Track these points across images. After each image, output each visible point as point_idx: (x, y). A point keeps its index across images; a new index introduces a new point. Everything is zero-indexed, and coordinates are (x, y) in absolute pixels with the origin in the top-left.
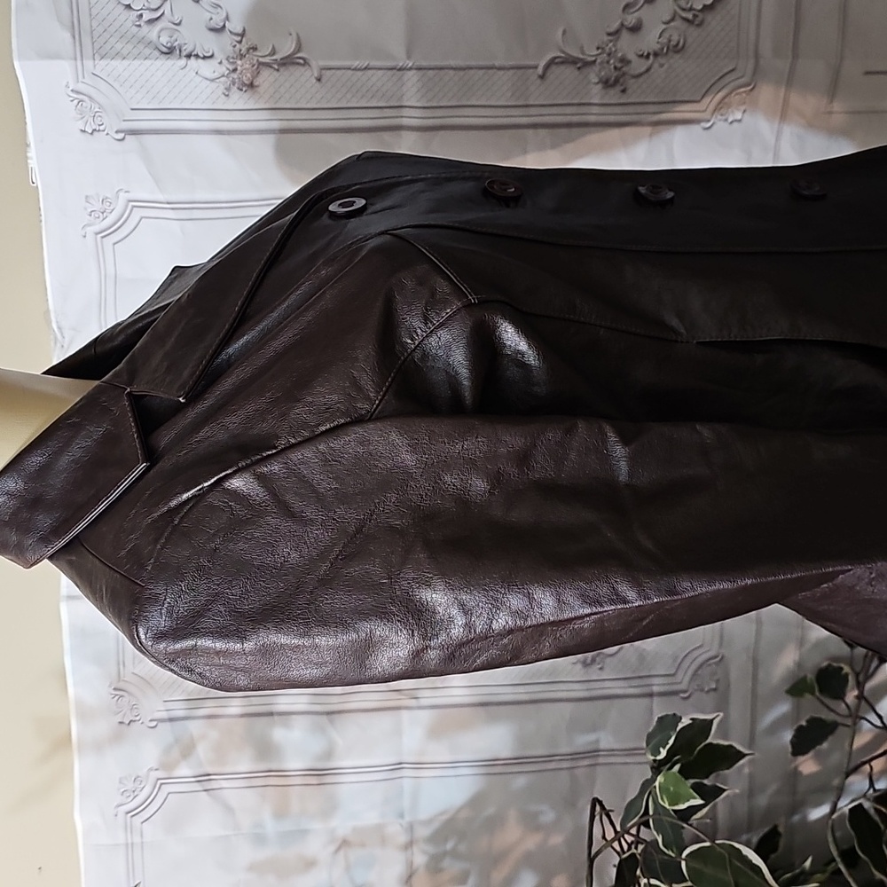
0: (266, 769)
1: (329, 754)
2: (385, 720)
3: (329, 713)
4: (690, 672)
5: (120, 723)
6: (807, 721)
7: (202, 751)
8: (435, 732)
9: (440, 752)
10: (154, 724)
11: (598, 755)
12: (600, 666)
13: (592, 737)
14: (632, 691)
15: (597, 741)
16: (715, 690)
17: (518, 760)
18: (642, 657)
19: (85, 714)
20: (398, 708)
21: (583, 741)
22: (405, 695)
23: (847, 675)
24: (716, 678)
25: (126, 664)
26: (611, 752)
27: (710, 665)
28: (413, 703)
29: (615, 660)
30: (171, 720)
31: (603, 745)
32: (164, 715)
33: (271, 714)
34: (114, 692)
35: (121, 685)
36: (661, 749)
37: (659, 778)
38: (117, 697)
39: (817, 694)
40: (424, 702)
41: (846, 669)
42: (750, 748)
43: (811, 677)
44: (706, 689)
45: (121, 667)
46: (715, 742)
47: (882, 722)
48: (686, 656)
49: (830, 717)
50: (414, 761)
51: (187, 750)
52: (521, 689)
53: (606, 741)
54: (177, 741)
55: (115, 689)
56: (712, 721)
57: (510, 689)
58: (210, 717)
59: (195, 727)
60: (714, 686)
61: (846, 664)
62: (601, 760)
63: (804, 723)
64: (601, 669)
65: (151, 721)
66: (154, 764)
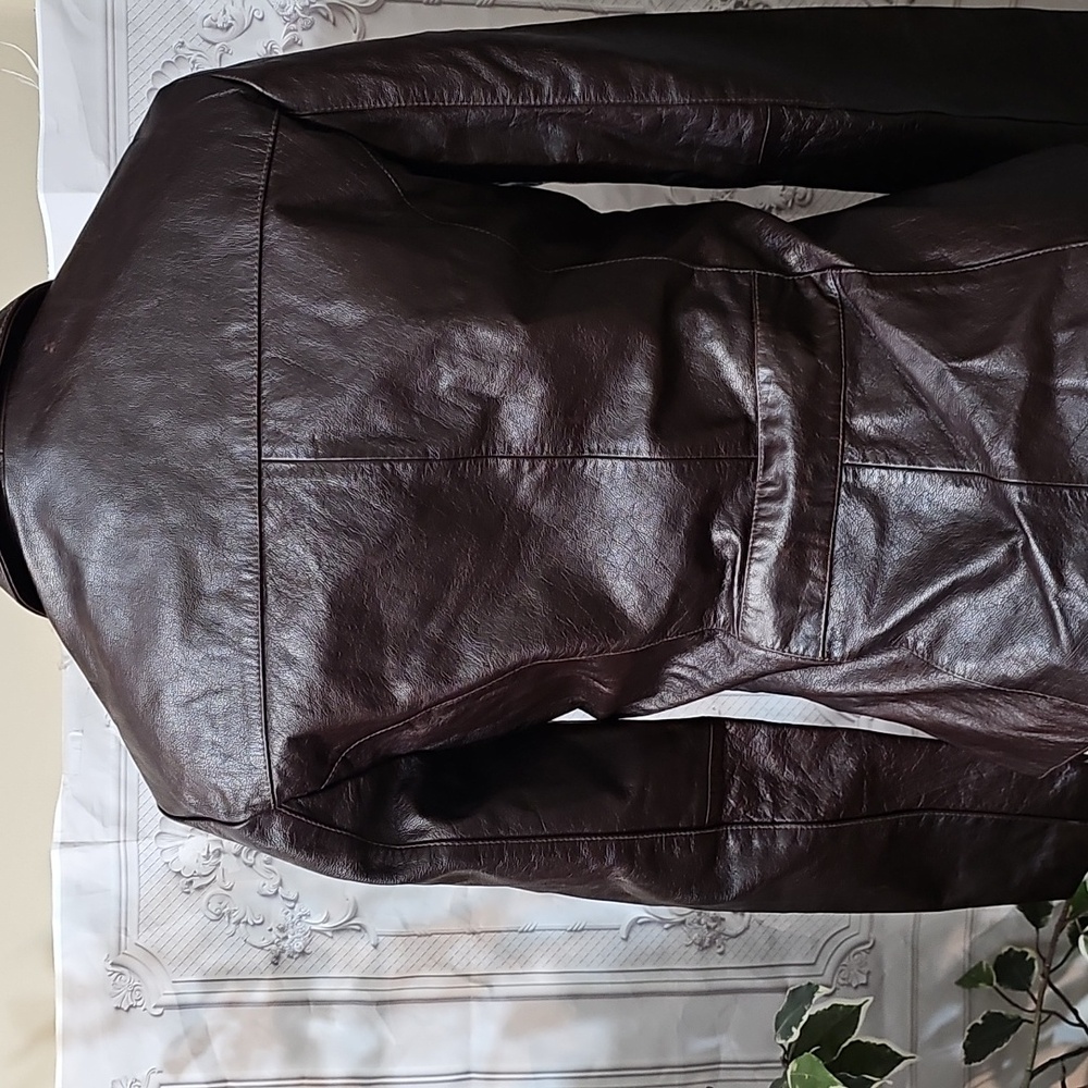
0: (298, 1076)
1: (377, 1055)
2: (449, 1014)
3: (379, 1003)
4: (833, 962)
5: (117, 1008)
6: (983, 1018)
7: (218, 1046)
8: (512, 1030)
9: (517, 1057)
10: (160, 1011)
11: (719, 1069)
12: (720, 950)
13: (710, 1043)
14: (760, 983)
15: (717, 1049)
16: (865, 985)
17: (616, 1072)
18: (773, 939)
19: (74, 993)
20: (467, 999)
21: (700, 1047)
22: (475, 981)
23: (1032, 960)
24: (865, 970)
25: (129, 933)
26: (736, 1064)
27: (858, 953)
28: (485, 992)
29: (739, 942)
30: (181, 1006)
31: (724, 1056)
32: (173, 1000)
33: (306, 1002)
34: (111, 968)
35: (121, 959)
36: (794, 1029)
37: (790, 1066)
38: (116, 975)
39: (995, 983)
40: (498, 991)
41: (1032, 954)
42: (912, 1051)
43: (988, 964)
44: (854, 985)
45: (123, 936)
46: (864, 1040)
47: (1078, 1018)
48: (828, 940)
49: (1013, 1012)
50: (485, 1070)
51: (199, 1044)
52: (621, 977)
53: (729, 1049)
54: (187, 1033)
55: (112, 964)
56: (860, 1007)
57: (606, 978)
58: (230, 1004)
59: (210, 1016)
60: (864, 982)
61: (1031, 947)
62: (722, 1075)
63: (980, 1022)
64: (721, 953)
65: (155, 1007)
66: (157, 1065)
